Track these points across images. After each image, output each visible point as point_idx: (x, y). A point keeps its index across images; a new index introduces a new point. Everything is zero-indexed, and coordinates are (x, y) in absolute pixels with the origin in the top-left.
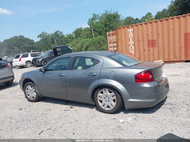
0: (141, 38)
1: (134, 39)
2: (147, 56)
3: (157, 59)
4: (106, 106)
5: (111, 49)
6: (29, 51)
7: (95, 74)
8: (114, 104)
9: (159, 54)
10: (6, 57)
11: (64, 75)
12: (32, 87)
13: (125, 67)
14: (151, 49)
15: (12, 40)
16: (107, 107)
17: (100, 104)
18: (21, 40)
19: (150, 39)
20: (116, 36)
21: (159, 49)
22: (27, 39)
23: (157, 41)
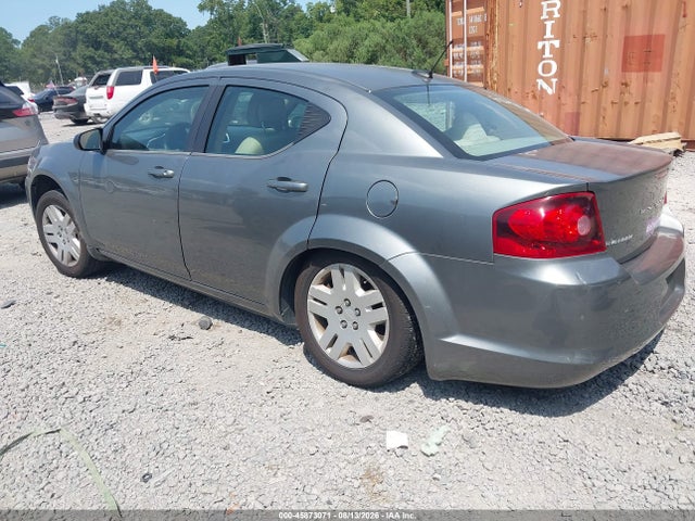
0: (594, 25)
1: (561, 31)
2: (610, 112)
3: (653, 128)
4: (341, 346)
5: (457, 67)
6: (147, 62)
7: (303, 185)
8: (379, 344)
9: (666, 104)
10: (81, 79)
11: (171, 172)
12: (64, 214)
13: (454, 159)
14: (635, 78)
15: (106, 15)
16: (348, 353)
17: (318, 333)
18: (136, 16)
19: (639, 30)
20: (486, 11)
21: (673, 80)
22: (160, 13)
23: (667, 42)
